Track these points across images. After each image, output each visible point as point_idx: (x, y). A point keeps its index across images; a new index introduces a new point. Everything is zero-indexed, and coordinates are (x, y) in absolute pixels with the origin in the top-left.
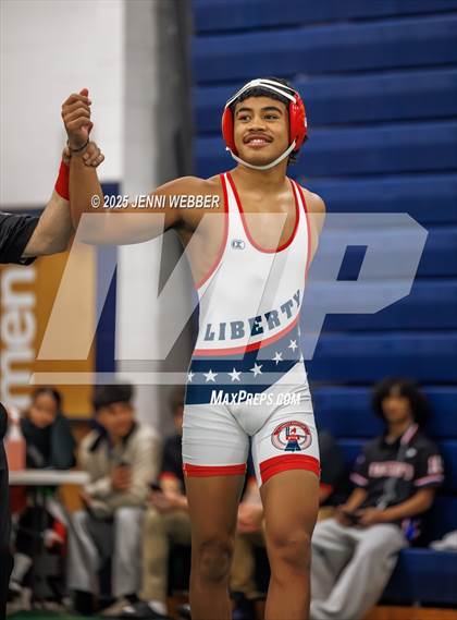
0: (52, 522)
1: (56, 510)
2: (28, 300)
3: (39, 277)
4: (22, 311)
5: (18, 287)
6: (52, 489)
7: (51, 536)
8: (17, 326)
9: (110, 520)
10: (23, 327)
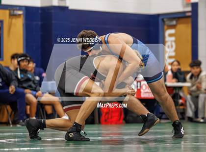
0: (181, 98)
1: (181, 94)
2: (173, 39)
3: (176, 32)
4: (172, 41)
5: (170, 35)
6: (181, 88)
7: (181, 101)
8: (170, 46)
9: (197, 97)
10: (172, 46)
